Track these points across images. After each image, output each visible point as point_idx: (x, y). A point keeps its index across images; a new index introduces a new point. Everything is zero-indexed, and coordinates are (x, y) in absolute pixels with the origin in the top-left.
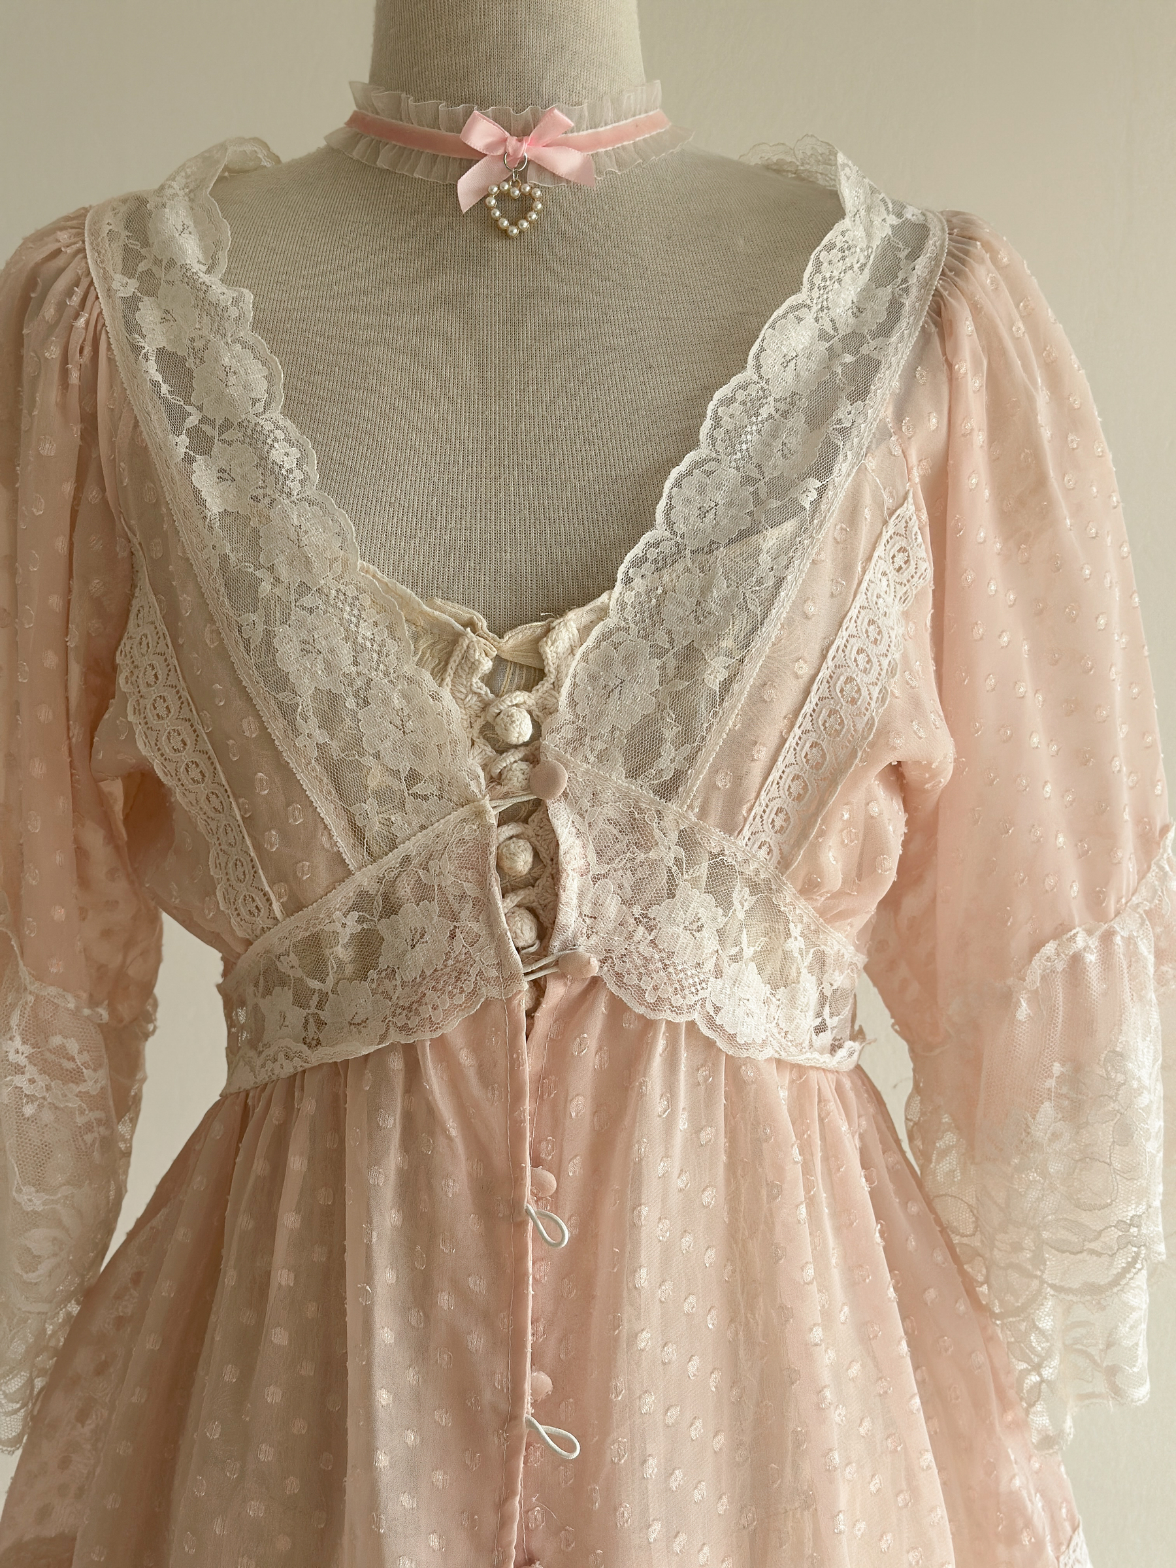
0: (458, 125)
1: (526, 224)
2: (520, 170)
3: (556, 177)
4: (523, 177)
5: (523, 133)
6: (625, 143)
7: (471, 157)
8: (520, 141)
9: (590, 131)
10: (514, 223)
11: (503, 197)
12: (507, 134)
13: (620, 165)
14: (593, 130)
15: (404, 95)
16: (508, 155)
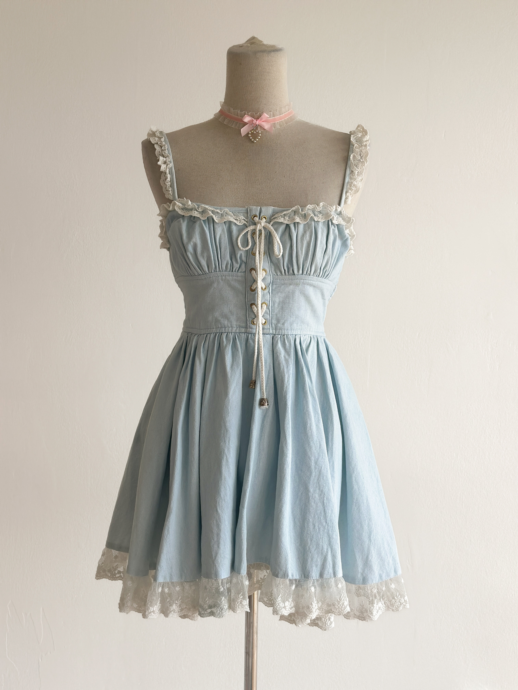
0: (243, 116)
1: (257, 140)
2: (257, 126)
3: (265, 129)
4: (257, 128)
5: (257, 119)
6: (282, 120)
7: (245, 124)
8: (256, 120)
9: (273, 118)
10: (255, 139)
11: (252, 133)
12: (254, 119)
13: (280, 126)
14: (274, 117)
15: (231, 108)
16: (253, 123)
